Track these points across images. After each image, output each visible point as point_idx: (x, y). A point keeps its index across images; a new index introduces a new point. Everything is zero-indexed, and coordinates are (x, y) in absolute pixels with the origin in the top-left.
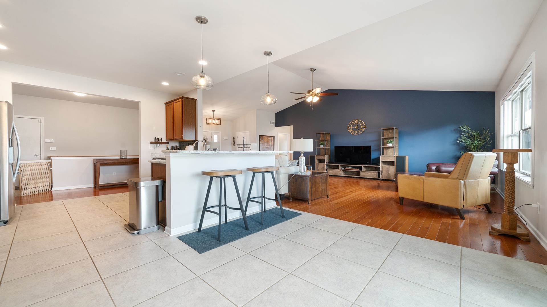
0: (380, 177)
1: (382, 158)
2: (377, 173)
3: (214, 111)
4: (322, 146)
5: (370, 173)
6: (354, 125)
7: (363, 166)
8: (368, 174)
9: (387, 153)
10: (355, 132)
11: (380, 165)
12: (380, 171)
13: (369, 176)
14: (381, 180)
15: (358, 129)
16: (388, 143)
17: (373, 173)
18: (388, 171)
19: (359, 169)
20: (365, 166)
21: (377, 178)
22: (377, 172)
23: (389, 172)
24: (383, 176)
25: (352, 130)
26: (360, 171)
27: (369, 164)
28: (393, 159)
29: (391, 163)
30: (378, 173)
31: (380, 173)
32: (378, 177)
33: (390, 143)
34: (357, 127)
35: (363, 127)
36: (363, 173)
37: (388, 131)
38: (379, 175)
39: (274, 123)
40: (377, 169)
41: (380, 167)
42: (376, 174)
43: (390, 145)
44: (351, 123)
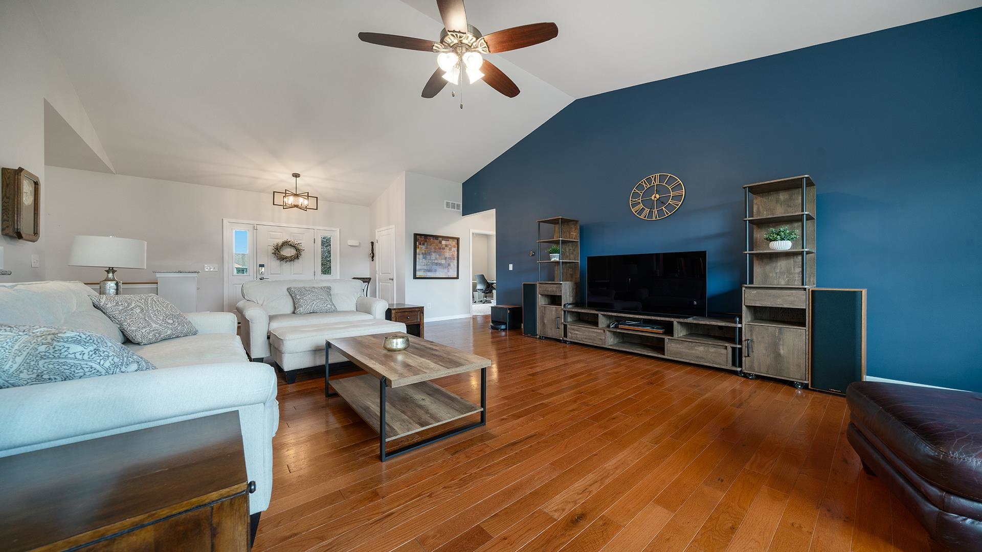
0: (740, 366)
1: (750, 297)
2: (730, 350)
3: (296, 175)
4: (555, 258)
5: (701, 348)
6: (650, 191)
7: (675, 321)
8: (694, 352)
9: (766, 276)
10: (651, 213)
11: (741, 322)
12: (740, 342)
13: (697, 357)
14: (746, 376)
15: (661, 202)
16: (775, 240)
17: (713, 350)
18: (774, 347)
19: (661, 331)
20: (682, 320)
21: (729, 367)
22: (729, 345)
23: (782, 352)
24: (752, 362)
25: (641, 206)
26: (666, 338)
27: (700, 313)
28: (800, 301)
29: (793, 317)
30: (734, 349)
31: (740, 349)
32: (734, 364)
33: (782, 239)
34: (658, 196)
35: (677, 193)
36: (678, 346)
37: (773, 197)
38: (737, 356)
39: (458, 206)
40: (730, 336)
41: (740, 329)
42: (724, 351)
43: (785, 245)
44: (640, 187)
